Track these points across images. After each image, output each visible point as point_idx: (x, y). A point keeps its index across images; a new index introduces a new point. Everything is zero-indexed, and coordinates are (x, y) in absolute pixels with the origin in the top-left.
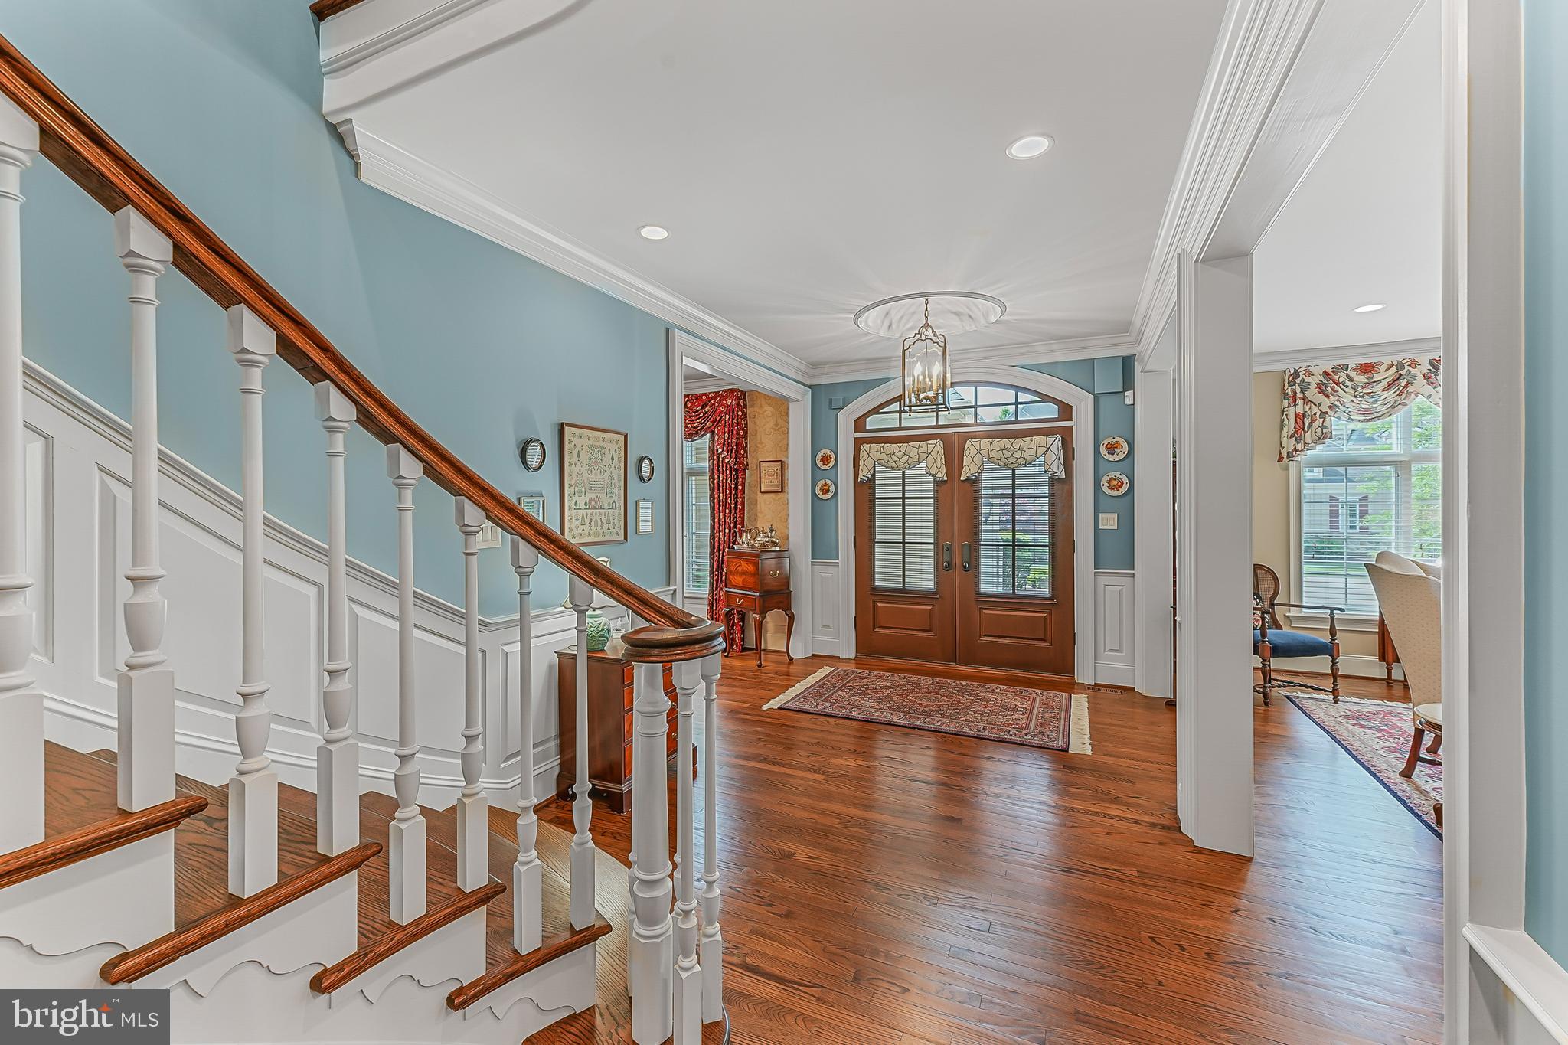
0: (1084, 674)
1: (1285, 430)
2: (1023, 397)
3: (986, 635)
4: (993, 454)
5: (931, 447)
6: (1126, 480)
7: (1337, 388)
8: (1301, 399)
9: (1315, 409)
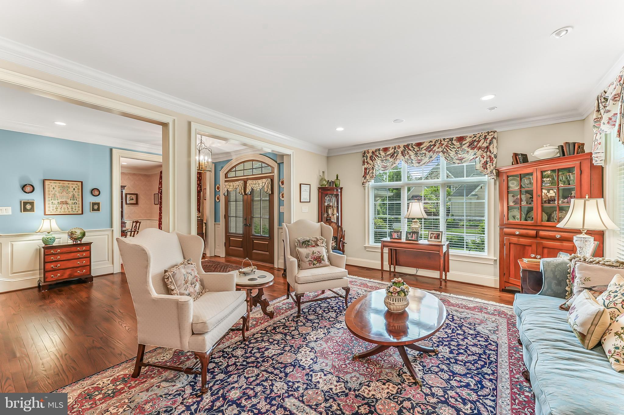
0: (276, 264)
2: (264, 165)
3: (254, 250)
4: (253, 185)
7: (376, 158)
8: (366, 162)
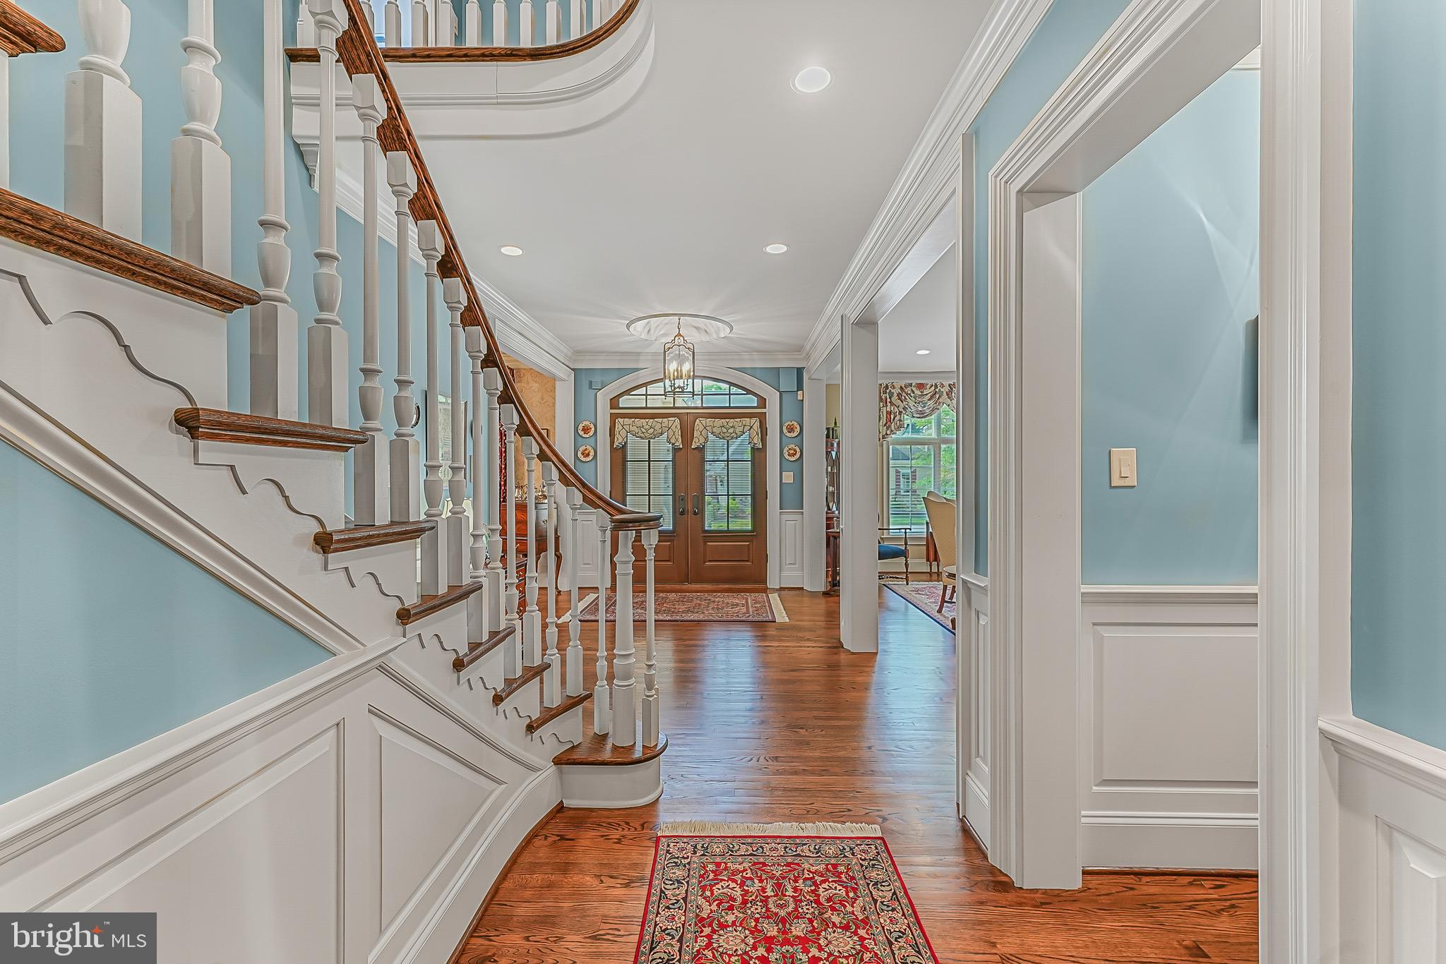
0: (772, 583)
1: (881, 421)
2: (734, 390)
3: (709, 561)
4: (715, 430)
5: (671, 423)
6: (798, 450)
7: (907, 397)
8: (889, 402)
9: (896, 410)
